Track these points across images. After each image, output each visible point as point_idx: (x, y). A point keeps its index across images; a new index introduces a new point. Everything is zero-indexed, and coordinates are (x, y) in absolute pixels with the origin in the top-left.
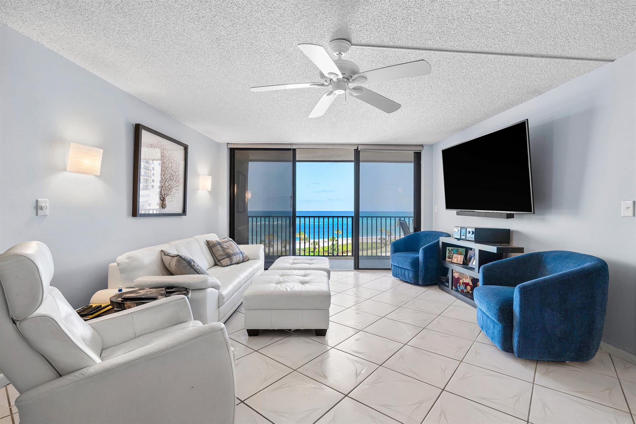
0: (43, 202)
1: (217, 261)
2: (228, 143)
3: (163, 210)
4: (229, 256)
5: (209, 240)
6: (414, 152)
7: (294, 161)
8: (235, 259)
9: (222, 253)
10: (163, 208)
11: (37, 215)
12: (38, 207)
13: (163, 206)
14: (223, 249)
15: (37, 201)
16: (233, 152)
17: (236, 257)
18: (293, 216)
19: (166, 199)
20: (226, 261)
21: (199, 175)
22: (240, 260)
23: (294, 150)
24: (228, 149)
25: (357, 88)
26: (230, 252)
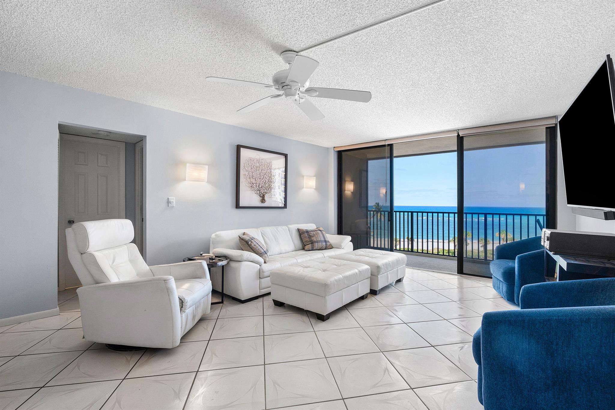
0: (173, 199)
1: (304, 246)
2: (334, 147)
3: (263, 204)
4: (312, 243)
5: (299, 228)
6: (546, 128)
7: (391, 157)
8: (316, 245)
9: (308, 239)
10: (262, 202)
11: (168, 206)
12: (168, 202)
13: (263, 201)
14: (310, 237)
15: (168, 198)
16: (340, 154)
17: (318, 244)
18: (391, 212)
19: (265, 196)
20: (308, 247)
21: (303, 176)
22: (323, 247)
23: (391, 146)
24: (336, 152)
25: (309, 89)
26: (313, 240)
